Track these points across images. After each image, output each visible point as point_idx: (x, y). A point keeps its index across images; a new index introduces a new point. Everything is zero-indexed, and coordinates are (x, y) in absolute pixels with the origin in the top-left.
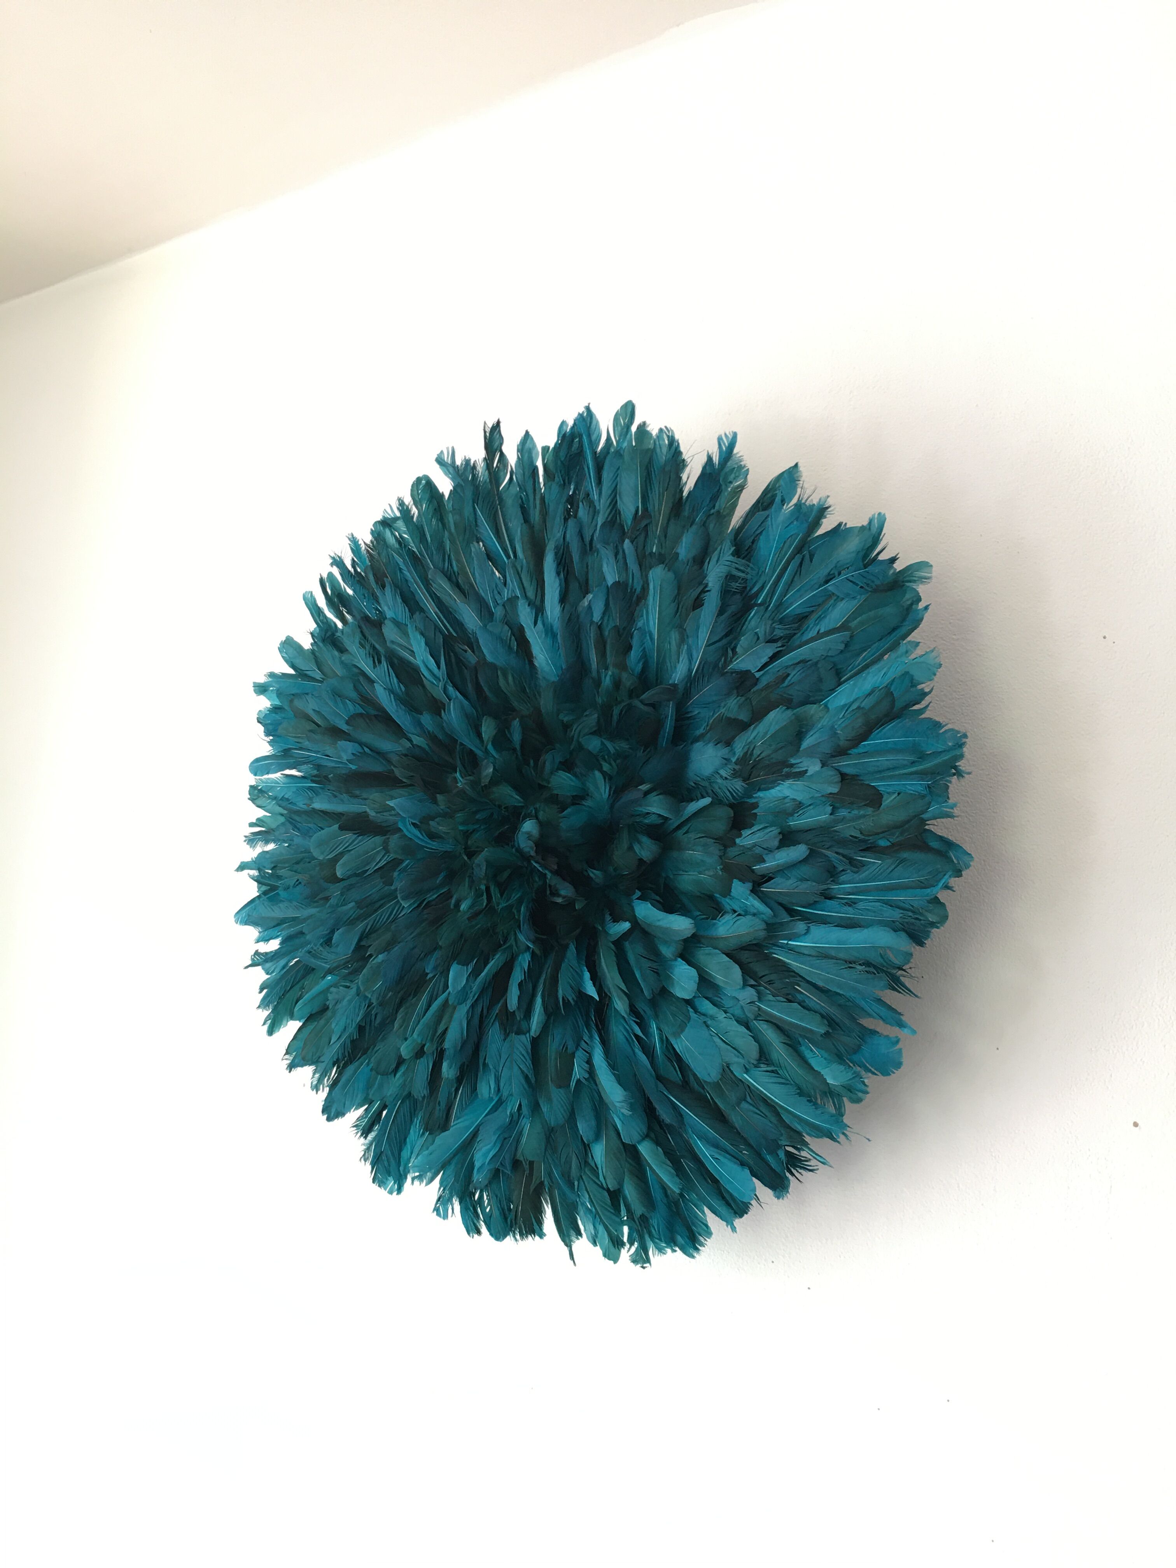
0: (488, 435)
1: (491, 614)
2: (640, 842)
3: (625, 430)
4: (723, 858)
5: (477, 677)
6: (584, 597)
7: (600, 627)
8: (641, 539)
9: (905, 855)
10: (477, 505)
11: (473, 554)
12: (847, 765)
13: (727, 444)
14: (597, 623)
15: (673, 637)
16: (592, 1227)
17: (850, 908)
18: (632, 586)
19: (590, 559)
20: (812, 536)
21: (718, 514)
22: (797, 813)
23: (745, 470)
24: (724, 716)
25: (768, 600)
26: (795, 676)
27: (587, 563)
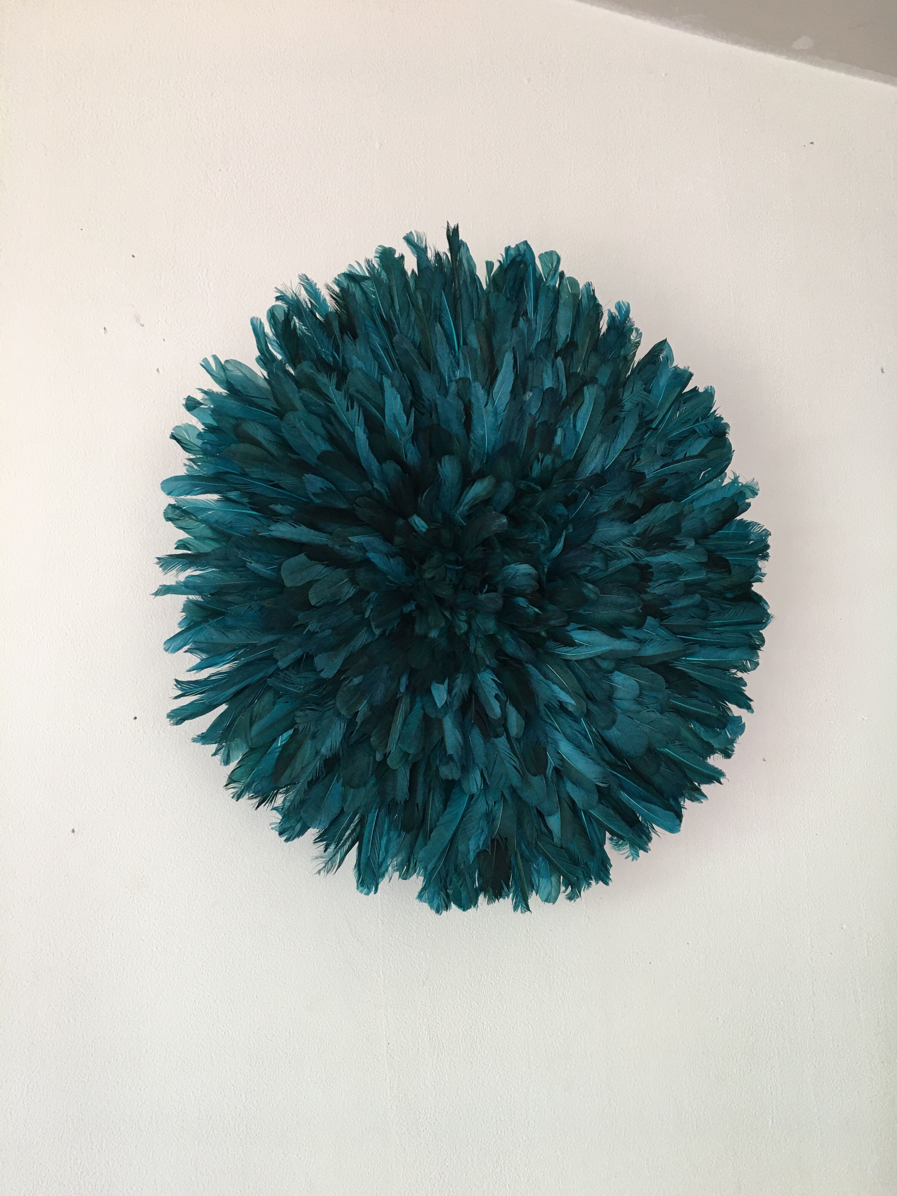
0: (451, 235)
1: (447, 389)
3: (553, 273)
6: (526, 393)
7: (534, 419)
8: (569, 360)
10: (444, 292)
11: (435, 332)
13: (624, 310)
14: (533, 416)
17: (718, 636)
18: (561, 394)
19: (530, 364)
20: (685, 391)
21: (625, 358)
22: (683, 573)
23: (640, 332)
24: (627, 502)
25: (659, 427)
26: (672, 482)
27: (528, 367)
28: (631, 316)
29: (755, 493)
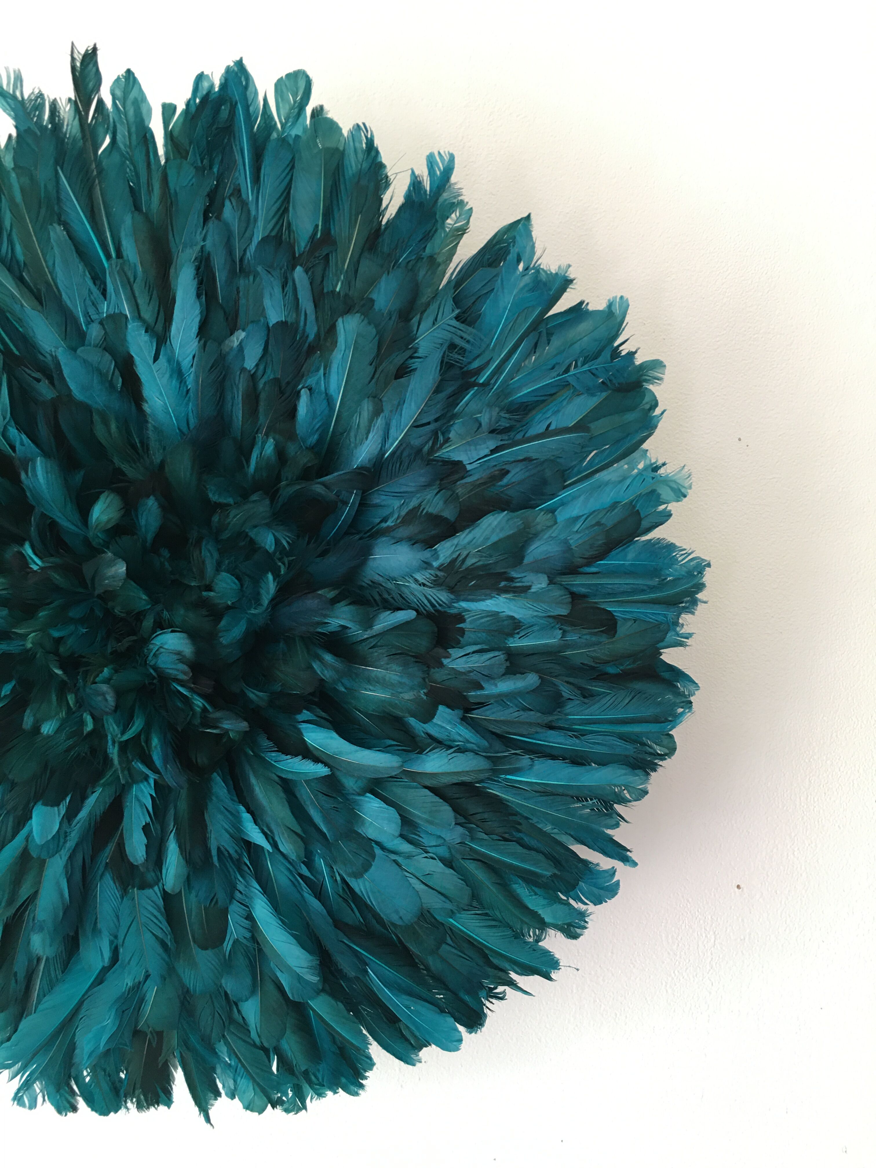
0: (78, 64)
1: (82, 336)
2: (321, 660)
3: (296, 110)
4: (427, 680)
5: (56, 418)
6: (232, 334)
7: (253, 377)
8: (319, 270)
9: (638, 685)
10: (62, 169)
11: (52, 240)
12: (579, 584)
13: (442, 168)
14: (250, 371)
15: (366, 408)
16: (231, 1083)
17: (577, 741)
18: (304, 330)
19: (242, 282)
20: (551, 313)
21: (432, 259)
22: (518, 633)
23: (468, 207)
24: (425, 512)
25: (492, 381)
26: (516, 475)
27: (238, 288)
28: (453, 179)
29: (680, 494)
